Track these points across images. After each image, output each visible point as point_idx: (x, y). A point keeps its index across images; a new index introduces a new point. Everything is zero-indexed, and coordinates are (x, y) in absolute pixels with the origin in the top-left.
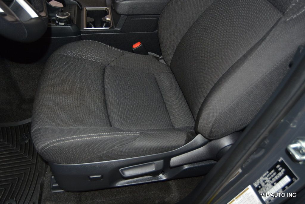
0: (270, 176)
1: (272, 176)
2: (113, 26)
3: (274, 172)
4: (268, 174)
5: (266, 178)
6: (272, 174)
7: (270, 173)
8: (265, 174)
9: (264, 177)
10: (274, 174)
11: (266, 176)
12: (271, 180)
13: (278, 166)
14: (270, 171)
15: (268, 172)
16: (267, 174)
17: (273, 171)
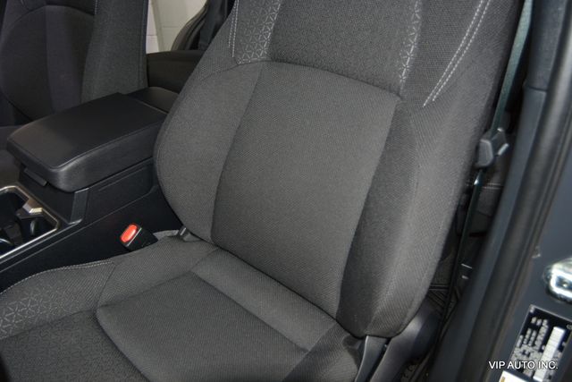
0: (529, 340)
1: (532, 339)
2: (61, 222)
3: (532, 333)
4: (524, 338)
5: (525, 347)
6: (531, 336)
7: (527, 336)
8: (520, 341)
9: (520, 347)
10: (534, 334)
11: (522, 343)
12: (533, 345)
13: (534, 320)
14: (524, 333)
15: (521, 337)
16: (523, 341)
17: (529, 332)
